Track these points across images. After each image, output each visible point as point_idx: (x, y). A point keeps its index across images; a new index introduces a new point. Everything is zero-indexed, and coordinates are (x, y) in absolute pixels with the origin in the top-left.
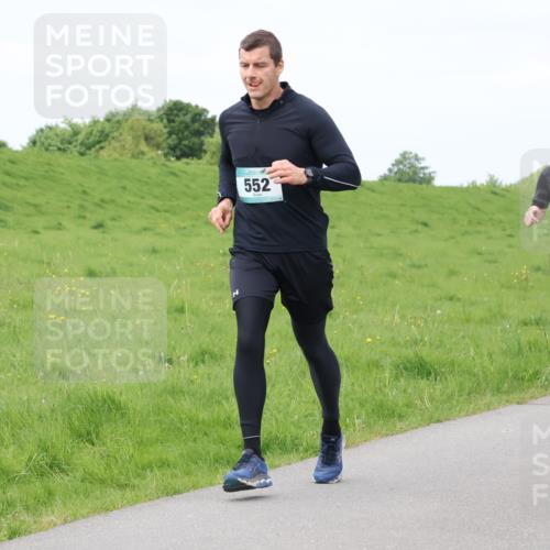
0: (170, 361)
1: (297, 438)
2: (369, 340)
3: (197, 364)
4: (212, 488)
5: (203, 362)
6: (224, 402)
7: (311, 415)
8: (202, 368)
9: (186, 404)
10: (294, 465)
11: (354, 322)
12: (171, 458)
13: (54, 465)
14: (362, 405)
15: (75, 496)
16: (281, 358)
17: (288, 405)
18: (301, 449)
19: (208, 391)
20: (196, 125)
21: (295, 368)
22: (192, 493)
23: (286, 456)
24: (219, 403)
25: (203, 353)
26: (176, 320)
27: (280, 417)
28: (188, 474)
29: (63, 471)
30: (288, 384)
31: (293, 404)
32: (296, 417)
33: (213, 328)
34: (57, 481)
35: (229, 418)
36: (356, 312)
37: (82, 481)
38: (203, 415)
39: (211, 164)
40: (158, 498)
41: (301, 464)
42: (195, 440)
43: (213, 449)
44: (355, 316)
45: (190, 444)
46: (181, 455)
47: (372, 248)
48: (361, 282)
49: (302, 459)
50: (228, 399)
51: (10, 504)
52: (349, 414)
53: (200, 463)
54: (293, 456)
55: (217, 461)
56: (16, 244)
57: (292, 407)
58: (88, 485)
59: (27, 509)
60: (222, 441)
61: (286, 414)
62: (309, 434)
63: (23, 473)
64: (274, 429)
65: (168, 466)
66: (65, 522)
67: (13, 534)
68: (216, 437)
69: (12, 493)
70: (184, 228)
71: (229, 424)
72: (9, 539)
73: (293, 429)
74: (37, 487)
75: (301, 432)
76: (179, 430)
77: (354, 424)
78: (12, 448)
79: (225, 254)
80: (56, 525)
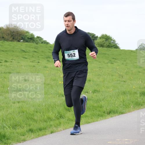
0: (87, 92)
2: (134, 87)
3: (94, 93)
4: (97, 122)
5: (95, 93)
6: (100, 102)
8: (95, 94)
11: (130, 83)
12: (88, 115)
13: (61, 117)
14: (132, 102)
15: (66, 124)
16: (113, 92)
17: (115, 103)
18: (118, 113)
19: (96, 100)
20: (93, 38)
21: (117, 94)
22: (93, 123)
23: (115, 114)
24: (99, 102)
25: (95, 91)
26: (89, 83)
27: (113, 105)
28: (92, 118)
29: (63, 118)
30: (115, 98)
31: (116, 102)
32: (117, 105)
33: (97, 85)
34: (62, 120)
35: (101, 106)
36: (131, 81)
37: (68, 120)
38: (95, 105)
40: (85, 124)
42: (93, 111)
44: (131, 82)
45: (92, 111)
46: (90, 114)
47: (134, 66)
48: (132, 74)
50: (101, 101)
51: (51, 125)
52: (129, 104)
53: (95, 116)
54: (116, 114)
55: (98, 115)
56: (52, 66)
57: (116, 103)
58: (69, 121)
59: (55, 126)
60: (100, 111)
61: (115, 105)
62: (120, 109)
63: (54, 118)
64: (112, 108)
65: (87, 117)
66: (64, 130)
67: (52, 133)
68: (98, 110)
69: (52, 123)
70: (90, 62)
71: (101, 107)
72: (51, 133)
73: (116, 108)
74: (57, 122)
75: (118, 109)
76: (90, 108)
77: (131, 107)
78: (51, 113)
79: (100, 68)
80: (61, 130)
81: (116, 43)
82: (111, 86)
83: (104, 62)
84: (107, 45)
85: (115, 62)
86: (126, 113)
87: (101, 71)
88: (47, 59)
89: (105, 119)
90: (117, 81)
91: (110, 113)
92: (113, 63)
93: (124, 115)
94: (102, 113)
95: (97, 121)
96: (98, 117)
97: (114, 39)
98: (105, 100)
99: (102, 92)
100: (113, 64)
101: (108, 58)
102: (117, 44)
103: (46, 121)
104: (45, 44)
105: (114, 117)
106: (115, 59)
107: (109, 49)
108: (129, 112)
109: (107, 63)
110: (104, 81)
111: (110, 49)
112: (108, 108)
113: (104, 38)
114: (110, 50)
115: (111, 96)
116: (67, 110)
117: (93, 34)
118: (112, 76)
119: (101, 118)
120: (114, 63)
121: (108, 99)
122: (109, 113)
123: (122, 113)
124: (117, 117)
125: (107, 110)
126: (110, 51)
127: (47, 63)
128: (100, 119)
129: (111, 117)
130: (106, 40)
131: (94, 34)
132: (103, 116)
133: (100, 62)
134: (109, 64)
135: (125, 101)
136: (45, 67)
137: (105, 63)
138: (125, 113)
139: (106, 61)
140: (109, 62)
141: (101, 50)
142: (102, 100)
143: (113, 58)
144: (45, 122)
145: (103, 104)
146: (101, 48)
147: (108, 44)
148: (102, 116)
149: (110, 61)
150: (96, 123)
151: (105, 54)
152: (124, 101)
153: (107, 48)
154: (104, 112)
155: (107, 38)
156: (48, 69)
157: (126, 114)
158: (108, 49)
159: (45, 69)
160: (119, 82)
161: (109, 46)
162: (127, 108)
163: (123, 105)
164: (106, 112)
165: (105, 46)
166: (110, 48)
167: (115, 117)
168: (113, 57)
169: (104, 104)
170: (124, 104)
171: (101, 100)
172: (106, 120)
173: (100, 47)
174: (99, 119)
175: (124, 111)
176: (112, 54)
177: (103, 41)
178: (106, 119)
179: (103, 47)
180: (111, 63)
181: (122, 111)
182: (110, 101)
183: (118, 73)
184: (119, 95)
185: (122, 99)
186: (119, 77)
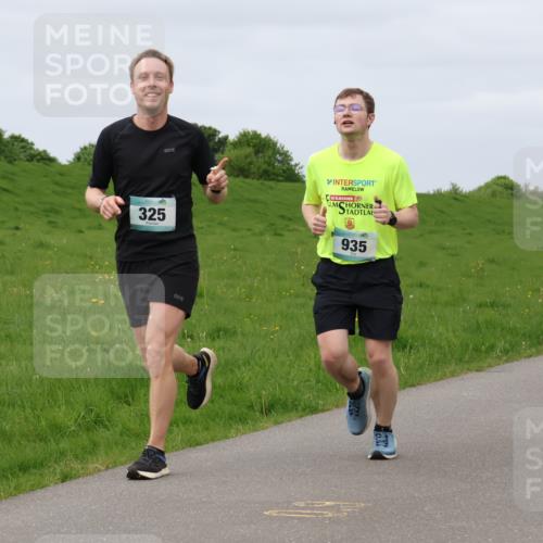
0: (191, 337)
1: (296, 400)
3: (213, 339)
6: (236, 370)
7: (308, 381)
8: (218, 343)
10: (294, 422)
13: (98, 422)
15: (114, 447)
16: (282, 334)
17: (289, 373)
18: (300, 408)
21: (294, 342)
22: (211, 445)
23: (288, 415)
24: (232, 371)
27: (282, 382)
28: (207, 429)
29: (105, 426)
30: (288, 356)
31: (293, 372)
32: (296, 383)
33: (227, 310)
34: (102, 435)
35: (240, 383)
37: (121, 435)
40: (183, 448)
41: (299, 421)
43: (227, 408)
49: (301, 417)
50: (239, 368)
51: (63, 454)
53: (217, 420)
54: (293, 414)
55: (230, 418)
56: (65, 241)
57: (292, 374)
58: (126, 438)
59: (76, 457)
60: (234, 402)
61: (287, 380)
62: (307, 396)
63: (73, 428)
64: (278, 392)
65: (191, 422)
66: (107, 468)
67: (65, 478)
68: (230, 399)
69: (64, 445)
70: (202, 228)
71: (240, 388)
72: (63, 481)
73: (293, 392)
74: (84, 439)
75: (299, 394)
78: (63, 408)
79: (235, 249)
80: (99, 471)
81: (293, 163)
82: (276, 315)
83: (249, 230)
84: (261, 171)
85: (289, 230)
86: (328, 410)
87: (240, 262)
88: (47, 216)
89: (253, 431)
90: (297, 296)
91: (270, 411)
92: (280, 235)
93: (320, 415)
94: (245, 410)
95: (227, 437)
96: (230, 425)
97: (285, 149)
98: (252, 362)
99: (243, 334)
100: (282, 238)
101: (265, 214)
102: (296, 165)
103: (43, 439)
104: (41, 164)
105: (284, 425)
106: (290, 219)
107: (266, 183)
108: (337, 407)
110: (249, 297)
111: (272, 183)
112: (264, 392)
113: (249, 145)
114: (271, 188)
115: (274, 351)
116: (119, 398)
117: (210, 128)
118: (279, 278)
119: (240, 427)
120: (286, 233)
121: (263, 360)
123: (314, 410)
124: (297, 423)
125: (260, 398)
126: (271, 191)
127: (48, 233)
128: (238, 430)
129: (277, 423)
130: (257, 152)
131: (215, 130)
132: (245, 419)
133: (234, 230)
134: (268, 238)
136: (41, 245)
137: (254, 234)
138: (323, 411)
139: (259, 227)
140: (266, 230)
141: (241, 187)
142: (244, 365)
143: (282, 217)
144: (41, 440)
145: (247, 378)
146: (241, 179)
147: (264, 166)
148: (243, 420)
149: (273, 225)
150: (221, 443)
151: (255, 201)
152: (319, 368)
153: (260, 181)
154: (251, 407)
155: (258, 145)
156: (50, 252)
157: (327, 413)
158: (263, 184)
159: (40, 251)
160: (302, 300)
161: (266, 175)
162: (330, 391)
163: (318, 382)
164: (257, 408)
165: (254, 173)
166: (273, 179)
167: (289, 424)
168: (282, 214)
169: (250, 378)
170: (321, 378)
171: (241, 362)
172: (255, 433)
173: (238, 176)
174: (233, 431)
175: (321, 402)
176: (279, 202)
177: (246, 157)
178: (256, 430)
179: (246, 177)
180: (276, 234)
181: (313, 404)
182: (272, 366)
183: (298, 268)
184: (301, 347)
185: (312, 363)
186: (303, 285)
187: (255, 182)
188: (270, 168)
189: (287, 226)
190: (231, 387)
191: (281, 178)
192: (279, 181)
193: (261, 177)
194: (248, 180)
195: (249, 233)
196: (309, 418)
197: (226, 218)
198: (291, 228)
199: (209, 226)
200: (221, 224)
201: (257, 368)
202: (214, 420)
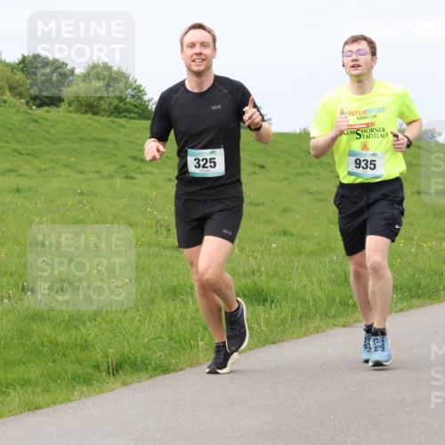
1: (146, 359)
4: (69, 404)
6: (81, 327)
9: (47, 329)
10: (143, 383)
12: (33, 376)
17: (139, 330)
18: (150, 368)
19: (66, 318)
21: (145, 295)
22: (52, 408)
23: (137, 375)
24: (76, 327)
27: (132, 340)
28: (48, 391)
30: (139, 311)
32: (146, 340)
35: (85, 341)
38: (62, 338)
39: (70, 112)
40: (21, 413)
41: (150, 382)
42: (54, 361)
43: (71, 369)
45: (50, 364)
46: (42, 375)
49: (151, 377)
50: (84, 324)
52: (194, 335)
53: (59, 381)
54: (143, 374)
55: (74, 379)
57: (142, 331)
60: (79, 362)
61: (137, 338)
62: (158, 355)
64: (126, 351)
68: (73, 357)
70: (45, 170)
71: (85, 346)
73: (143, 350)
75: (150, 353)
76: (40, 352)
77: (198, 346)
79: (82, 194)
81: (146, 98)
83: (97, 172)
84: (112, 107)
85: (142, 173)
86: (181, 369)
87: (87, 208)
89: (98, 393)
90: (150, 245)
91: (117, 371)
92: (131, 178)
93: (172, 375)
94: (90, 370)
95: (69, 400)
96: (74, 386)
97: (138, 83)
98: (99, 319)
100: (134, 181)
101: (115, 155)
102: (149, 101)
105: (133, 386)
106: (143, 160)
107: (116, 120)
108: (191, 366)
109: (111, 176)
111: (123, 121)
112: (111, 351)
114: (123, 126)
118: (130, 225)
119: (85, 389)
120: (139, 177)
121: (111, 316)
122: (116, 369)
123: (166, 370)
124: (147, 384)
125: (107, 357)
126: (122, 130)
128: (82, 393)
129: (124, 384)
131: (63, 63)
132: (90, 380)
133: (81, 172)
134: (119, 182)
135: (175, 322)
137: (103, 177)
138: (175, 370)
139: (108, 169)
140: (116, 172)
141: (89, 125)
142: (91, 321)
145: (92, 335)
146: (89, 115)
147: (116, 102)
148: (87, 381)
149: (123, 166)
150: (63, 407)
151: (103, 140)
152: (172, 323)
153: (111, 118)
154: (97, 367)
157: (181, 373)
158: (112, 121)
160: (154, 250)
161: (117, 112)
162: (184, 349)
163: (171, 339)
164: (104, 367)
165: (104, 110)
166: (125, 116)
167: (138, 384)
168: (133, 155)
169: (96, 336)
170: (174, 335)
171: (86, 318)
172: (101, 396)
173: (86, 112)
174: (76, 393)
175: (173, 361)
176: (131, 142)
178: (102, 392)
179: (96, 113)
180: (127, 177)
181: (165, 362)
182: (120, 322)
183: (151, 213)
184: (152, 301)
185: (165, 318)
186: (156, 233)
187: (104, 119)
188: (121, 105)
189: (139, 168)
190: (76, 345)
191: (134, 115)
192: (130, 118)
193: (111, 114)
194: (96, 117)
195: (97, 175)
196: (160, 378)
197: (73, 159)
198: (143, 170)
199: (53, 168)
200: (66, 166)
201: (104, 324)
202: (55, 382)
